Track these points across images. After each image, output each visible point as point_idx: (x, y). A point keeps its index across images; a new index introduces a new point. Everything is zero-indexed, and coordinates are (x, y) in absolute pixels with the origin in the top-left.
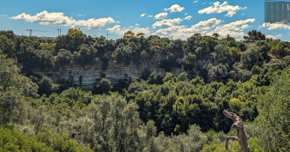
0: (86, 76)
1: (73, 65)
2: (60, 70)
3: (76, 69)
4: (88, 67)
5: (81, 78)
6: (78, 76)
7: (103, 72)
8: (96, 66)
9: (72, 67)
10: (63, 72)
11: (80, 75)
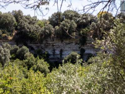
0: (66, 49)
1: (54, 39)
2: (43, 43)
3: (58, 43)
4: (70, 41)
5: (61, 51)
6: (59, 49)
7: (82, 47)
8: (76, 41)
9: (53, 40)
10: (46, 45)
11: (61, 49)
